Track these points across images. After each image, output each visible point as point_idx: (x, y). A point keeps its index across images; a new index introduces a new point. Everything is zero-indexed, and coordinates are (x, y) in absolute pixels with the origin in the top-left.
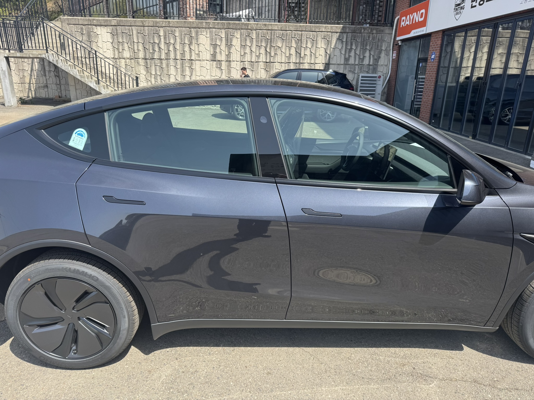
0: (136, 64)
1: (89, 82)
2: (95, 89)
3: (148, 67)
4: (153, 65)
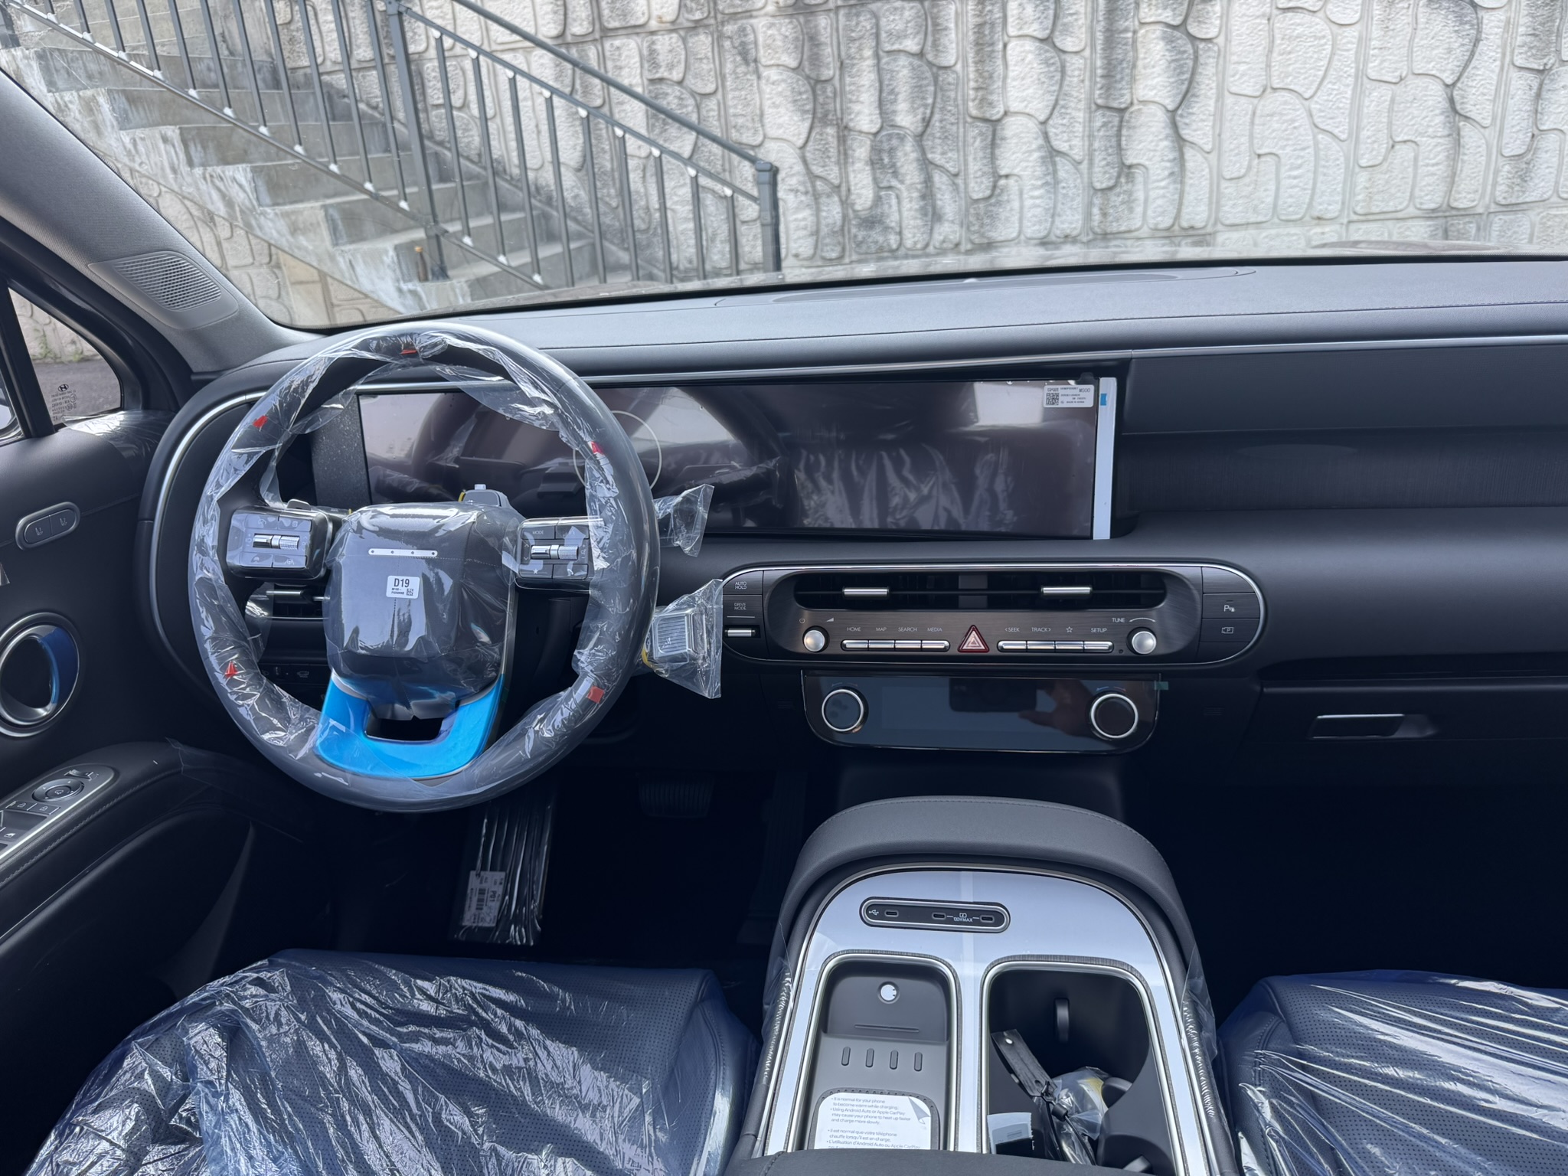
0: (729, 67)
3: (827, 73)
4: (868, 53)
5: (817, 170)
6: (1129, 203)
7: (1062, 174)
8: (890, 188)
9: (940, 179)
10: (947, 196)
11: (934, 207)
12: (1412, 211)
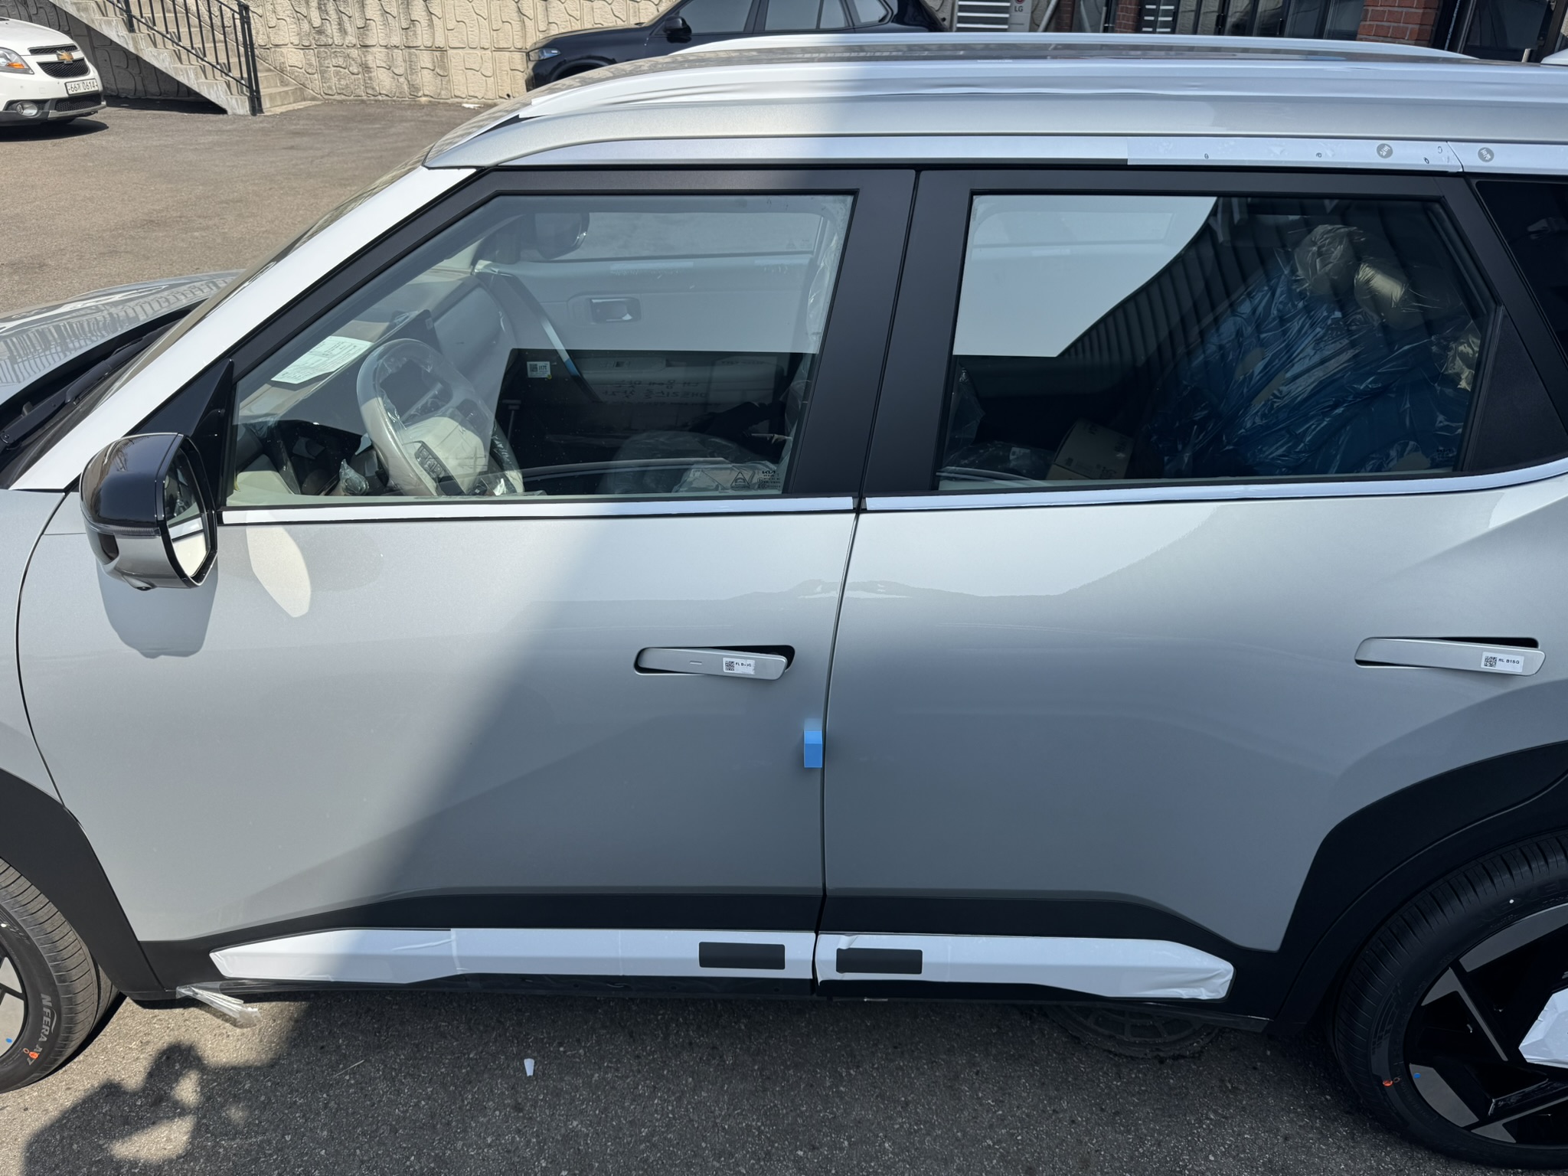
1: (103, 26)
2: (125, 46)
5: (297, 9)
6: (415, 34)
7: (390, 22)
8: (326, 19)
9: (345, 18)
10: (348, 25)
11: (344, 29)
12: (512, 49)
